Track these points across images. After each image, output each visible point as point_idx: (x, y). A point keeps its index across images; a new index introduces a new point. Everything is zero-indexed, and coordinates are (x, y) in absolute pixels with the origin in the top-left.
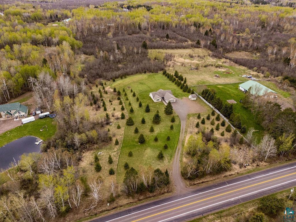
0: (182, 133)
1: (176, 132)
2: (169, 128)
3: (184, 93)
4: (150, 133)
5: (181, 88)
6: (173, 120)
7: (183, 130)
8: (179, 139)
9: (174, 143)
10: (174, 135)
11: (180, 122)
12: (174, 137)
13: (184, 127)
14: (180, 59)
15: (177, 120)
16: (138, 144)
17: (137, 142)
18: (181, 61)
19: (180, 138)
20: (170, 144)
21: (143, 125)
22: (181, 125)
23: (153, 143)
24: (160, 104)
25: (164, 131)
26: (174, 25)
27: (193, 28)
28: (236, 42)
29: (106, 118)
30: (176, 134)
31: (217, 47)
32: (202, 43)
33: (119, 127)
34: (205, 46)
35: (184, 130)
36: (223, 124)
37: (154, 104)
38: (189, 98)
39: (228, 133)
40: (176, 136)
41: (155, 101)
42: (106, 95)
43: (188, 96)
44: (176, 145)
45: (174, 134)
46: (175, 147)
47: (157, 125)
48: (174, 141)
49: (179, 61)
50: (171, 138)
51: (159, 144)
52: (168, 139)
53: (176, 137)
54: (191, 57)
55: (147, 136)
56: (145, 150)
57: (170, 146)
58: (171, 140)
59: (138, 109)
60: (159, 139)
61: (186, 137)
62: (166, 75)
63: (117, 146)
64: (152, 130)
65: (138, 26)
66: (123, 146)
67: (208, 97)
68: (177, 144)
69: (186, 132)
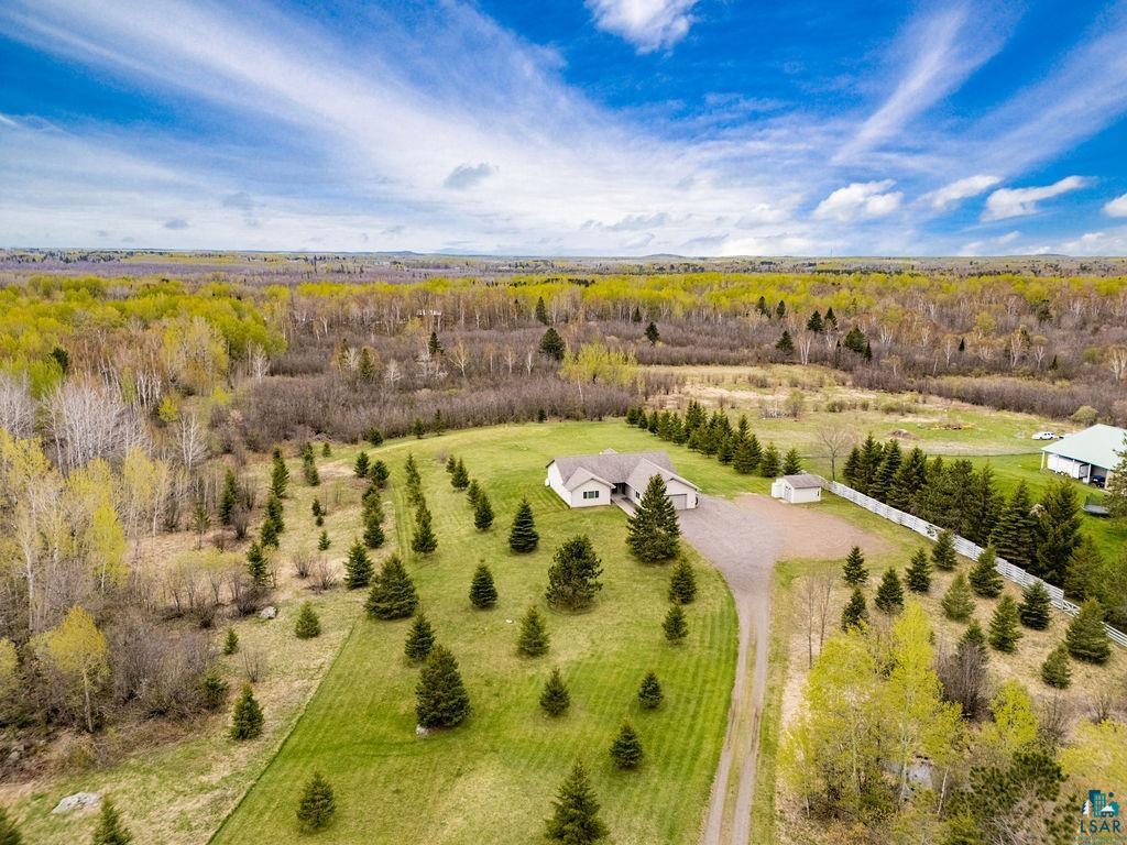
0: (752, 664)
1: (704, 662)
2: (660, 635)
3: (741, 479)
4: (515, 661)
6: (684, 589)
7: (754, 647)
8: (729, 702)
9: (698, 727)
10: (695, 675)
11: (732, 602)
12: (697, 690)
13: (764, 632)
14: (711, 389)
15: (705, 589)
16: (413, 731)
17: (403, 724)
18: (713, 395)
19: (738, 693)
20: (662, 739)
21: (483, 615)
22: (736, 620)
23: (528, 727)
24: (602, 514)
25: (618, 655)
26: (678, 312)
27: (755, 318)
28: (949, 347)
30: (707, 669)
31: (874, 355)
32: (804, 343)
33: (309, 628)
34: (818, 359)
35: (763, 652)
36: (1036, 613)
37: (566, 516)
38: (775, 493)
40: (705, 682)
41: (574, 500)
43: (768, 490)
44: (708, 746)
45: (691, 670)
46: (703, 756)
47: (576, 620)
48: (694, 717)
49: (708, 396)
50: (669, 694)
51: (576, 734)
53: (708, 686)
54: (762, 384)
55: (488, 683)
56: (459, 775)
57: (658, 750)
58: (670, 710)
59: (467, 539)
60: (575, 699)
61: (781, 692)
62: (643, 426)
63: (243, 751)
64: (533, 644)
66: (288, 747)
68: (720, 735)
69: (779, 658)
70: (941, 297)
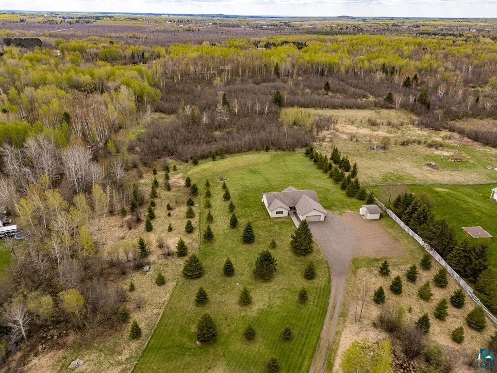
0: (332, 318)
1: (312, 314)
2: (297, 297)
3: (349, 200)
4: (238, 306)
5: (343, 188)
6: (310, 274)
7: (334, 307)
8: (319, 337)
9: (304, 351)
10: (308, 321)
11: (329, 281)
12: (307, 330)
13: (340, 299)
14: (349, 127)
15: (320, 273)
16: (195, 343)
17: (190, 336)
18: (349, 131)
19: (324, 334)
20: (289, 357)
21: (228, 279)
22: (330, 291)
23: (238, 346)
24: (283, 222)
25: (278, 306)
26: (343, 69)
27: (379, 75)
28: (471, 100)
29: (139, 250)
30: (313, 319)
31: (431, 107)
32: (398, 99)
33: (161, 281)
34: (404, 106)
35: (338, 309)
36: (458, 301)
37: (268, 223)
38: (361, 213)
39: (475, 333)
40: (311, 326)
41: (273, 215)
42: (166, 192)
43: (358, 209)
44: (306, 363)
45: (307, 318)
46: (303, 368)
47: (264, 285)
48: (303, 345)
49: (346, 131)
50: (295, 332)
51: (256, 350)
52: (287, 336)
53: (312, 328)
54: (373, 124)
55: (226, 319)
56: (210, 368)
57: (287, 361)
58: (294, 340)
59: (226, 231)
60: (258, 331)
61: (341, 334)
62: (312, 157)
63: (134, 345)
64: (245, 300)
65: (273, 69)
66: (150, 345)
67: (410, 214)
68: (312, 357)
69: (344, 315)
70: (476, 62)
